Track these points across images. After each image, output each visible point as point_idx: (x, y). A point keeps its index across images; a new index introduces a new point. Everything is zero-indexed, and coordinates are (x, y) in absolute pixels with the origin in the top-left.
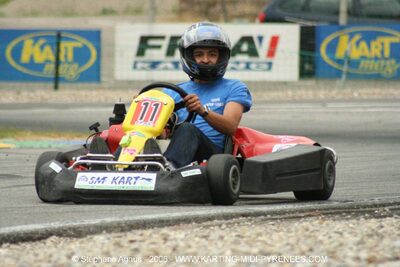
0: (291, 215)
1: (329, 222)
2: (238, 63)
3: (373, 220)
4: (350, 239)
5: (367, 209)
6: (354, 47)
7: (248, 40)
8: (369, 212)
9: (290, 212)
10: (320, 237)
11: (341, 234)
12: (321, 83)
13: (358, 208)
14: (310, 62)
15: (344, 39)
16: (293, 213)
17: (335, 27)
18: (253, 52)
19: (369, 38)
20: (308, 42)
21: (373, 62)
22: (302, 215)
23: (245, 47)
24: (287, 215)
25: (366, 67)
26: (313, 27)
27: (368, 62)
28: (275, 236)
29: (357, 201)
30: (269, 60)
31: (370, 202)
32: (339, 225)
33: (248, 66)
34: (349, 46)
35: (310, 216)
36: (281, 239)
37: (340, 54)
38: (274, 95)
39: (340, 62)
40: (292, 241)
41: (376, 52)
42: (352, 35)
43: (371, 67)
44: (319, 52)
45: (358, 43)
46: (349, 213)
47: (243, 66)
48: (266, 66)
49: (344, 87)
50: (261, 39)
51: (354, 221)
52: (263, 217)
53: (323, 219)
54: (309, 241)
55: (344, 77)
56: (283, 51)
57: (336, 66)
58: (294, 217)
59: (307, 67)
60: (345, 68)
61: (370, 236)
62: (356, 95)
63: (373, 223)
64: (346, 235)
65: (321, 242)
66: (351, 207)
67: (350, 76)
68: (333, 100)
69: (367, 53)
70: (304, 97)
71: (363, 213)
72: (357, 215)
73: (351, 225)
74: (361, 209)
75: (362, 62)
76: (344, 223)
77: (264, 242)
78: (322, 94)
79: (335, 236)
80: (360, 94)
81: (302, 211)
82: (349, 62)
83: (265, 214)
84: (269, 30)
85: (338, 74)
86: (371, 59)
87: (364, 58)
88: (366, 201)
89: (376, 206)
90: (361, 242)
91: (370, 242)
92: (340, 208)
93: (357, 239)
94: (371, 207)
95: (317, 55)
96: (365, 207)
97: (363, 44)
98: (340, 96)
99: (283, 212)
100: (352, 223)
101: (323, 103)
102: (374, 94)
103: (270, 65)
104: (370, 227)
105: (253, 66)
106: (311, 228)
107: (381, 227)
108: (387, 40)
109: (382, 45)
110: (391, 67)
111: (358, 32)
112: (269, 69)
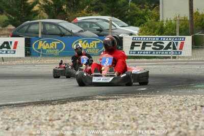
1: (36, 107)
2: (3, 51)
3: (51, 106)
4: (43, 113)
7: (7, 43)
8: (50, 103)
9: (22, 104)
10: (33, 113)
11: (40, 111)
12: (33, 57)
13: (46, 102)
15: (41, 42)
17: (37, 38)
18: (8, 48)
19: (49, 42)
20: (28, 43)
22: (27, 105)
23: (5, 46)
25: (48, 52)
26: (30, 38)
28: (17, 113)
29: (46, 100)
32: (40, 108)
33: (6, 52)
34: (42, 45)
36: (19, 113)
37: (39, 48)
38: (16, 62)
39: (39, 50)
40: (23, 114)
41: (52, 47)
42: (43, 41)
43: (50, 52)
45: (45, 44)
46: (43, 104)
49: (41, 59)
50: (11, 42)
51: (45, 106)
53: (34, 106)
54: (29, 114)
55: (41, 56)
56: (19, 47)
57: (38, 52)
59: (28, 52)
60: (41, 53)
61: (50, 111)
63: (51, 107)
64: (42, 111)
65: (33, 114)
66: (43, 102)
67: (43, 55)
68: (37, 64)
69: (49, 47)
70: (27, 63)
71: (48, 103)
72: (46, 104)
77: (13, 115)
78: (33, 62)
79: (38, 112)
80: (46, 62)
81: (26, 103)
82: (42, 50)
83: (13, 105)
84: (14, 40)
85: (39, 55)
86: (50, 49)
87: (47, 49)
88: (49, 99)
89: (52, 101)
90: (47, 114)
91: (51, 113)
93: (46, 113)
95: (31, 48)
96: (49, 101)
97: (47, 44)
98: (40, 62)
99: (19, 104)
100: (44, 107)
101: (34, 65)
102: (52, 61)
103: (15, 51)
104: (50, 109)
105: (8, 52)
106: (30, 109)
107: (54, 108)
108: (56, 43)
109: (54, 44)
110: (57, 52)
111: (45, 40)
112: (14, 53)
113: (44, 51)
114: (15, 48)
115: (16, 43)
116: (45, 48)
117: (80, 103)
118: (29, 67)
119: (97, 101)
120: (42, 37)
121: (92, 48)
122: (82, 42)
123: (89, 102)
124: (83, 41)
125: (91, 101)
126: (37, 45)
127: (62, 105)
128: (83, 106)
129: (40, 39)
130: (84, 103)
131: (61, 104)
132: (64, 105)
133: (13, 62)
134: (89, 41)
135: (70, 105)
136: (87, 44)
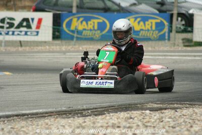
0: (41, 115)
2: (21, 32)
3: (81, 118)
5: (79, 112)
6: (80, 24)
7: (26, 20)
8: (80, 113)
11: (64, 126)
12: (64, 42)
13: (75, 111)
14: (58, 32)
15: (75, 20)
16: (42, 114)
17: (70, 14)
18: (29, 26)
20: (57, 21)
21: (89, 31)
22: (47, 115)
23: (25, 24)
24: (39, 115)
25: (86, 34)
26: (60, 14)
27: (87, 31)
29: (75, 108)
30: (37, 30)
31: (81, 108)
32: (63, 121)
33: (26, 34)
34: (77, 24)
35: (51, 115)
36: (33, 130)
37: (73, 28)
38: (40, 48)
39: (73, 31)
41: (90, 27)
42: (78, 18)
43: (88, 34)
44: (62, 26)
45: (82, 22)
46: (70, 114)
47: (23, 33)
48: (35, 33)
49: (75, 45)
50: (33, 19)
51: (72, 119)
52: (26, 116)
53: (57, 118)
55: (75, 39)
56: (44, 26)
57: (71, 33)
58: (42, 117)
60: (75, 35)
62: (81, 48)
66: (72, 111)
67: (78, 39)
68: (69, 51)
69: (86, 27)
70: (55, 50)
71: (77, 114)
72: (74, 115)
73: (70, 121)
74: (77, 112)
75: (84, 32)
76: (66, 120)
78: (64, 48)
80: (83, 48)
81: (46, 113)
82: (77, 32)
83: (27, 115)
84: (37, 15)
85: (72, 38)
86: (88, 30)
87: (84, 29)
88: (80, 107)
89: (84, 110)
92: (66, 111)
94: (82, 110)
95: (61, 28)
97: (84, 23)
98: (73, 49)
101: (64, 53)
102: (90, 48)
103: (38, 32)
104: (79, 123)
105: (29, 33)
106: (49, 123)
107: (85, 122)
108: (96, 21)
109: (94, 23)
110: (98, 34)
111: (82, 17)
112: (37, 35)
113: (79, 32)
114: (38, 27)
115: (40, 21)
116: (80, 28)
117: (123, 115)
118: (57, 55)
119: (148, 112)
120: (78, 12)
121: (148, 30)
122: (135, 21)
123: (135, 113)
124: (136, 18)
125: (139, 112)
126: (69, 24)
127: (96, 117)
128: (127, 119)
129: (74, 14)
130: (129, 115)
131: (96, 115)
132: (100, 117)
133: (35, 48)
134: (145, 19)
135: (108, 118)
136: (142, 23)
